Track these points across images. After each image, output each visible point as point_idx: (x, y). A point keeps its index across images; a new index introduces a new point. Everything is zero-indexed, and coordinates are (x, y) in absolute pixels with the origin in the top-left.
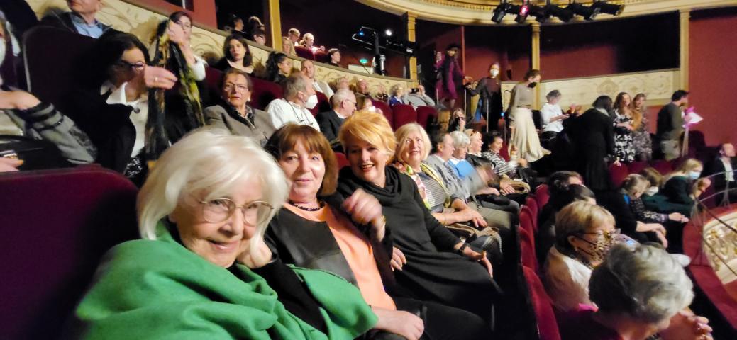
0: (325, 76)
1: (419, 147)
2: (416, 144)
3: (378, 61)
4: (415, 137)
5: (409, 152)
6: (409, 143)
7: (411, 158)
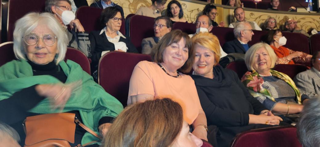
0: (256, 18)
1: (265, 59)
2: (262, 57)
4: (261, 53)
5: (258, 63)
6: (257, 57)
7: (259, 68)
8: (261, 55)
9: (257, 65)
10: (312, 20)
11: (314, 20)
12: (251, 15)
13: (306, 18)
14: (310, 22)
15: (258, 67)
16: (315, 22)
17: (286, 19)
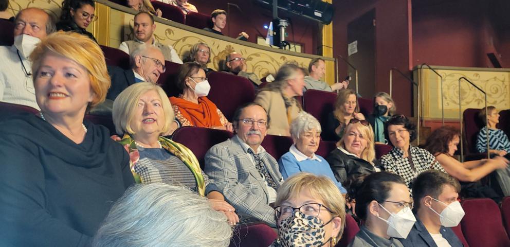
0: (178, 41)
1: (156, 114)
3: (277, 29)
4: (150, 100)
5: (142, 119)
8: (150, 104)
9: (139, 123)
12: (167, 32)
13: (261, 55)
14: (267, 62)
15: (142, 125)
17: (230, 49)
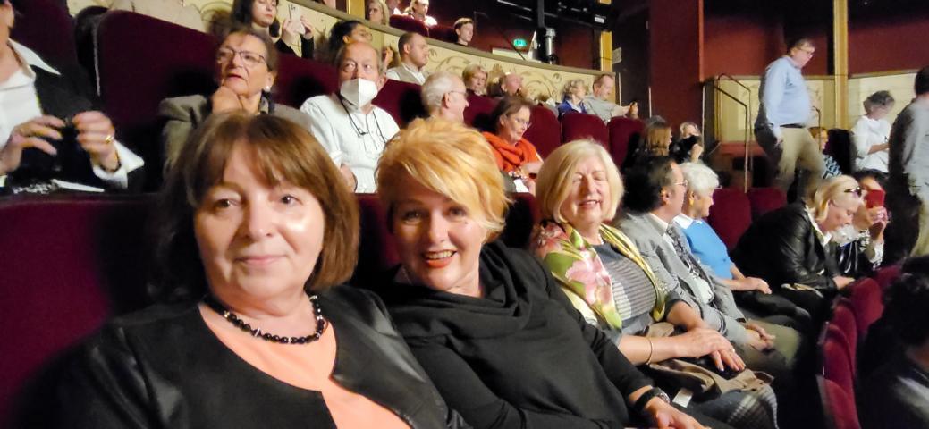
0: (442, 62)
1: (599, 192)
2: (593, 185)
3: (542, 39)
4: (591, 171)
5: (579, 202)
6: (579, 183)
7: (582, 215)
8: (590, 177)
9: (575, 208)
10: (542, 79)
11: (545, 78)
13: (533, 74)
14: (540, 82)
15: (579, 211)
16: (547, 83)
17: (497, 70)
